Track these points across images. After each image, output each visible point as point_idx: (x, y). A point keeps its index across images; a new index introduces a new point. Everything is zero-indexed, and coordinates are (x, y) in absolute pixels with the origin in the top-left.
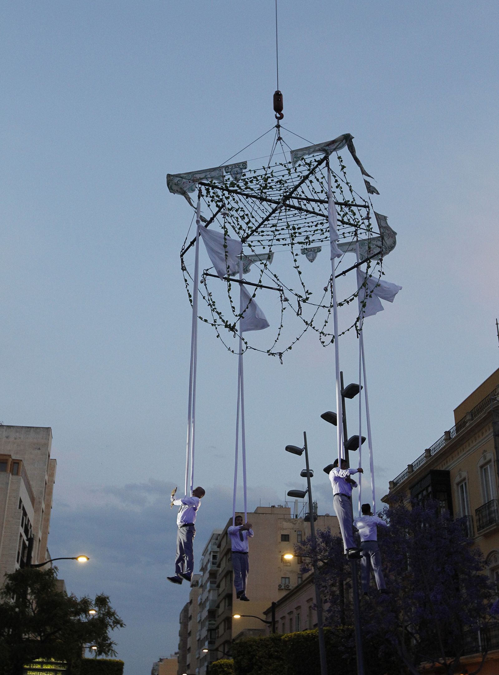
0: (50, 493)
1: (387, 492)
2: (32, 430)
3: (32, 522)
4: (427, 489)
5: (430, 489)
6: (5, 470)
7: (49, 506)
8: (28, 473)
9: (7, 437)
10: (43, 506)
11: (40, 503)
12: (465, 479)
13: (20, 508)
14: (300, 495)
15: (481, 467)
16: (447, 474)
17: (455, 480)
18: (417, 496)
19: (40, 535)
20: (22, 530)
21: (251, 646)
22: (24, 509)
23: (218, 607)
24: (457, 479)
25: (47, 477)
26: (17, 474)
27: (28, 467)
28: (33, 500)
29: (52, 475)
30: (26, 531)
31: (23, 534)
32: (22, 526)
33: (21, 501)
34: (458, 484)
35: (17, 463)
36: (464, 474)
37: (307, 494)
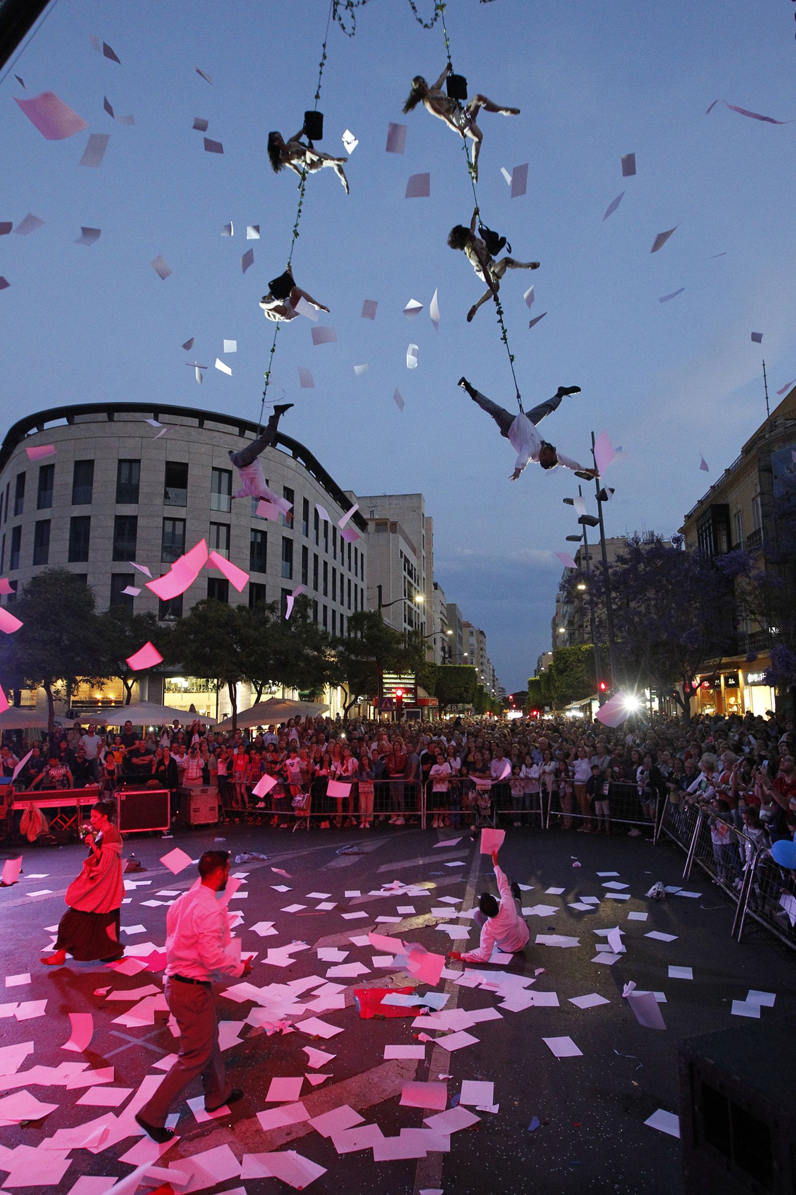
0: (430, 543)
1: (682, 524)
2: (407, 497)
3: (415, 566)
4: (708, 521)
5: (711, 521)
6: (386, 531)
7: (430, 553)
8: (407, 530)
9: (390, 504)
10: (424, 553)
11: (420, 551)
12: (740, 511)
13: (401, 557)
14: (578, 539)
15: (753, 499)
16: (726, 507)
17: (733, 511)
18: (702, 527)
19: (424, 575)
20: (406, 574)
21: (565, 654)
22: (406, 558)
23: (574, 617)
24: (734, 511)
25: (424, 532)
26: (395, 532)
27: (406, 526)
28: (414, 550)
29: (429, 530)
30: (410, 574)
31: (408, 576)
32: (405, 570)
33: (401, 552)
34: (735, 515)
35: (394, 524)
36: (740, 506)
37: (583, 539)
